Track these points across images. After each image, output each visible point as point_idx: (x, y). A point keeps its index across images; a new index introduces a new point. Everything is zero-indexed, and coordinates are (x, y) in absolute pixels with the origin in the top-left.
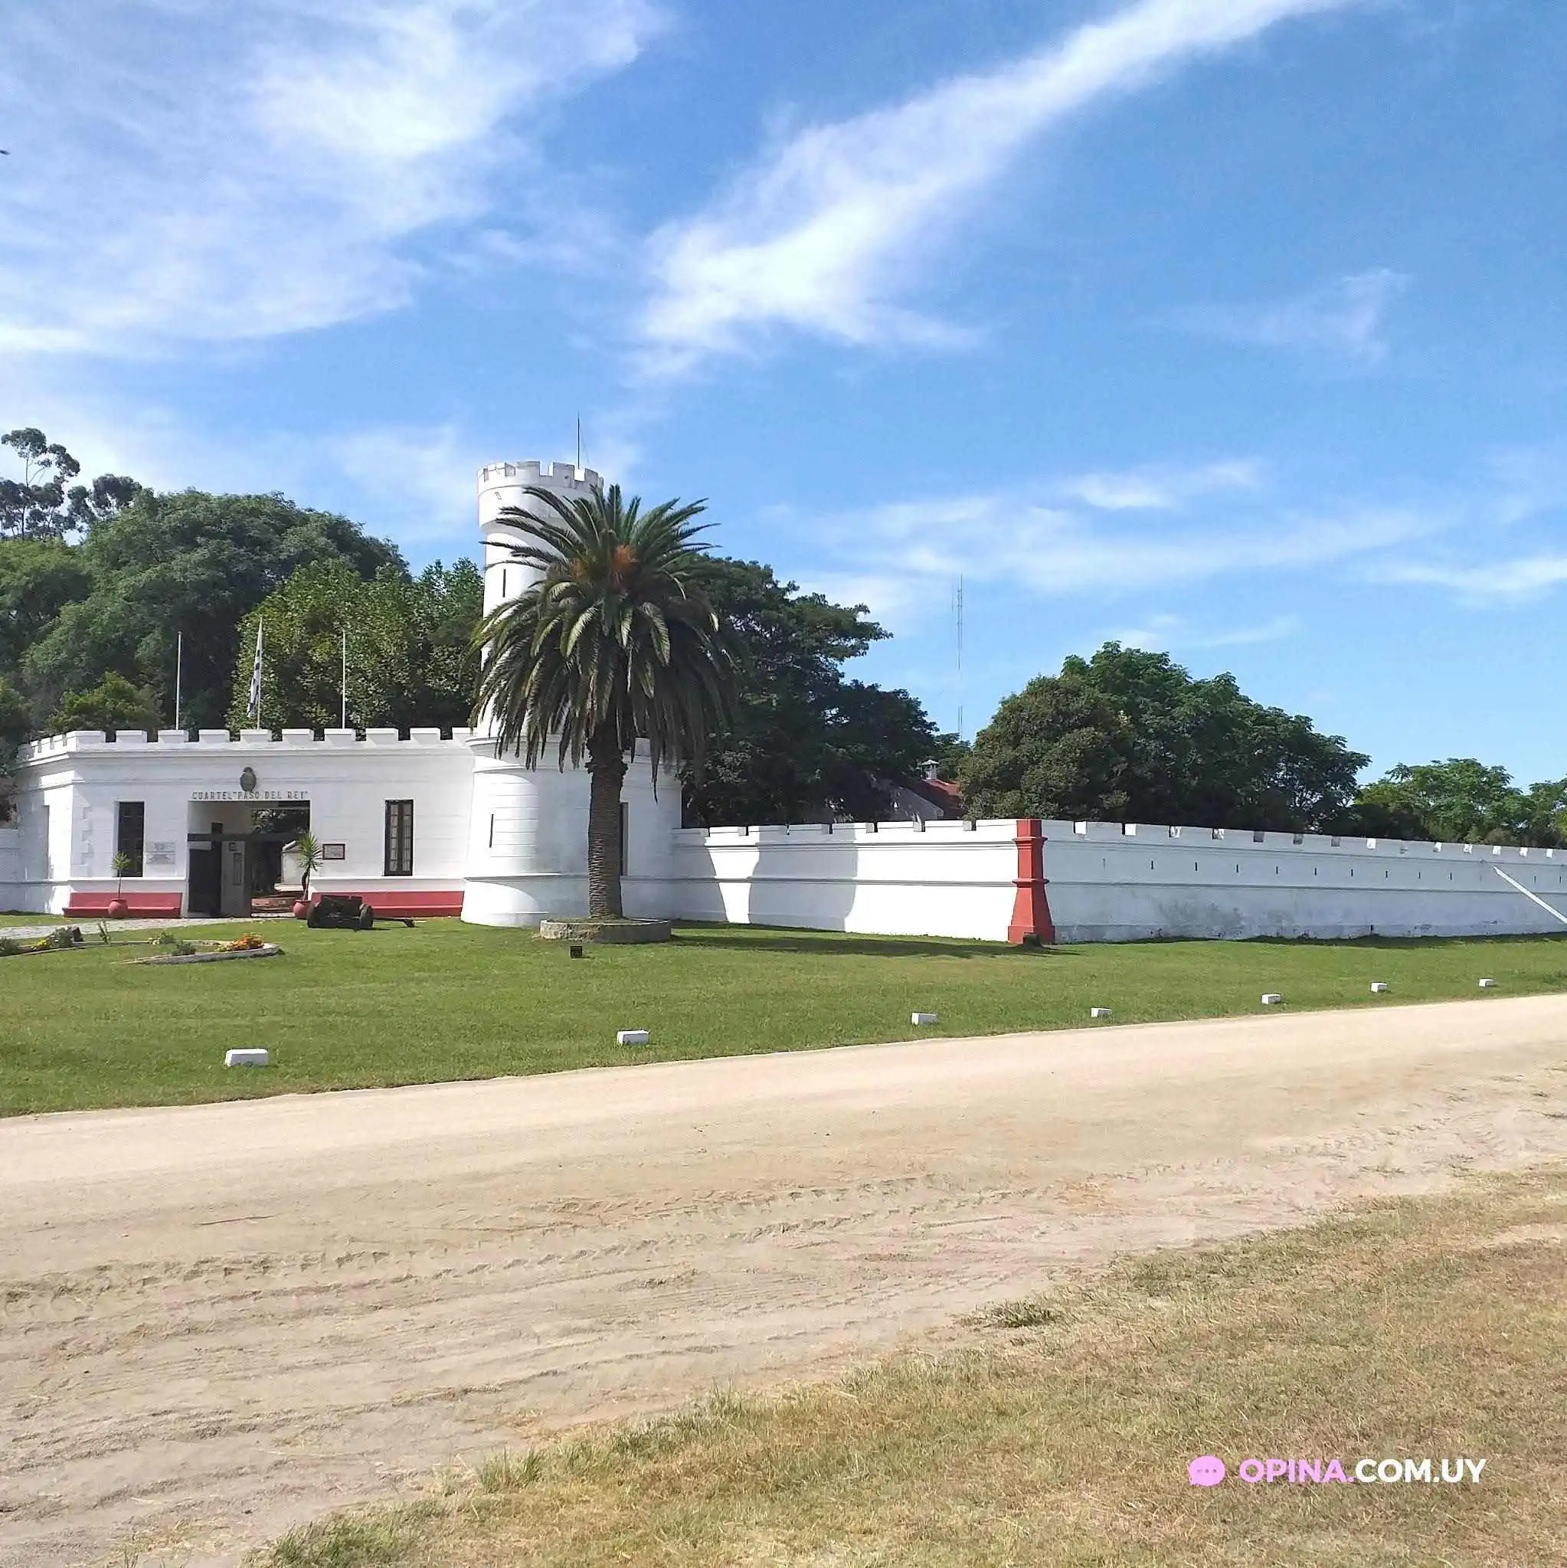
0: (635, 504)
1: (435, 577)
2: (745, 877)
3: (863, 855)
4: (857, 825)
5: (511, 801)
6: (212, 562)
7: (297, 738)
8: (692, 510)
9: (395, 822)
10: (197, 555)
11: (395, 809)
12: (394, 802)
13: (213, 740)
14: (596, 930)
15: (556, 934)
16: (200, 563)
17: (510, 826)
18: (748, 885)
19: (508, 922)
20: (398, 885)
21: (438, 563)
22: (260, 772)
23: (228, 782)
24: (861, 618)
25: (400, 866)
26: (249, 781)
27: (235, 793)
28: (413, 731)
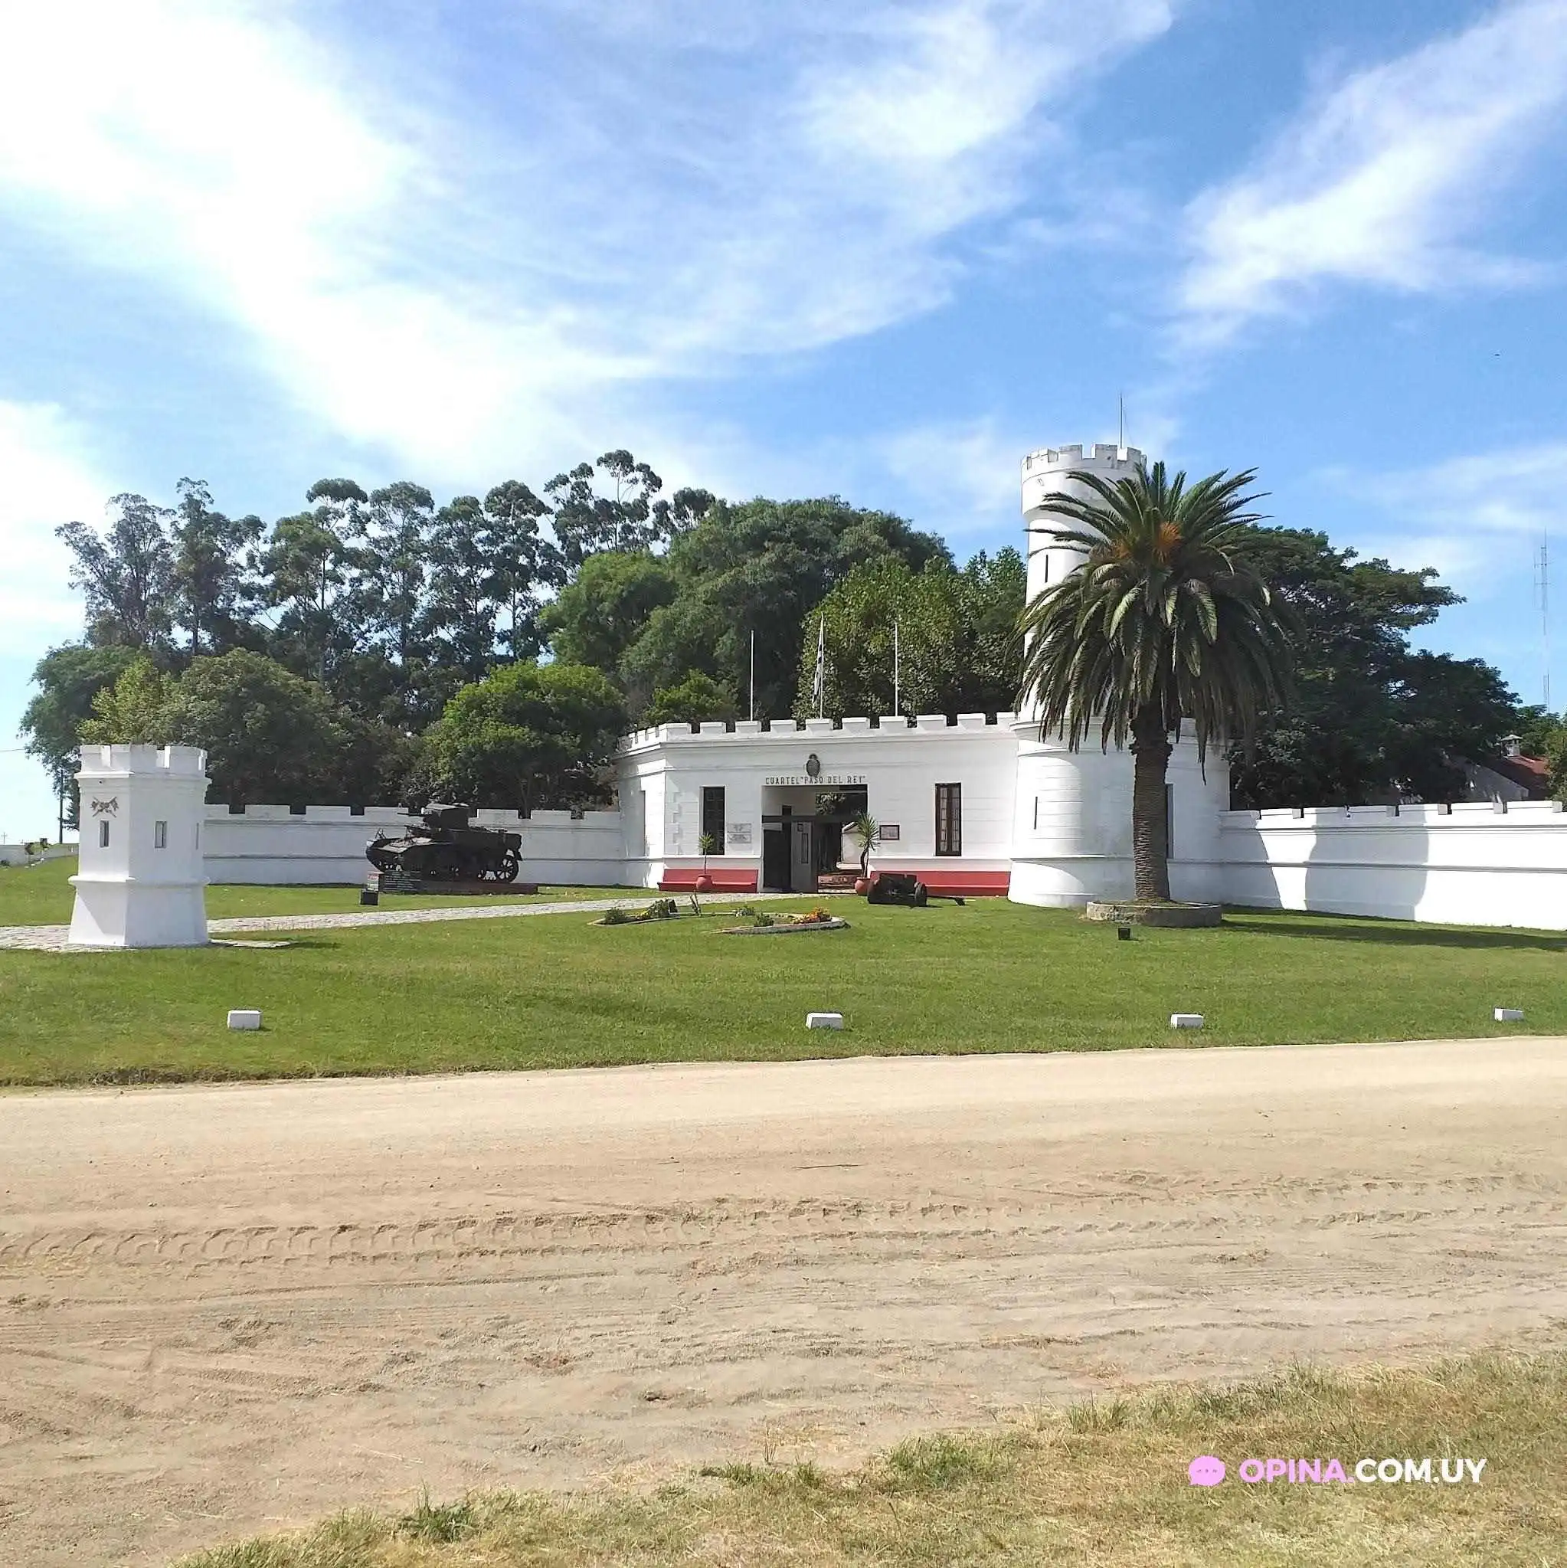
0: (1180, 480)
1: (979, 567)
2: (1301, 861)
3: (1435, 840)
4: (1427, 806)
5: (1055, 784)
6: (779, 565)
7: (855, 726)
8: (1241, 481)
9: (944, 804)
10: (765, 559)
11: (944, 792)
12: (943, 785)
13: (782, 730)
14: (1143, 914)
15: (1102, 915)
16: (770, 566)
17: (1055, 808)
18: (1304, 870)
19: (1054, 903)
20: (949, 865)
21: (983, 553)
22: (823, 759)
23: (797, 768)
24: (1429, 582)
25: (950, 847)
26: (814, 767)
27: (802, 779)
28: (960, 716)
